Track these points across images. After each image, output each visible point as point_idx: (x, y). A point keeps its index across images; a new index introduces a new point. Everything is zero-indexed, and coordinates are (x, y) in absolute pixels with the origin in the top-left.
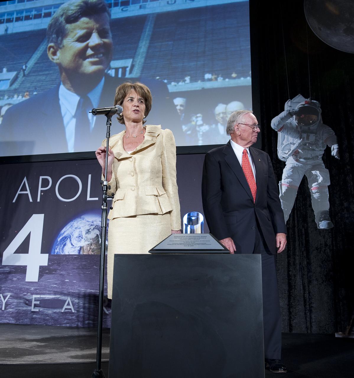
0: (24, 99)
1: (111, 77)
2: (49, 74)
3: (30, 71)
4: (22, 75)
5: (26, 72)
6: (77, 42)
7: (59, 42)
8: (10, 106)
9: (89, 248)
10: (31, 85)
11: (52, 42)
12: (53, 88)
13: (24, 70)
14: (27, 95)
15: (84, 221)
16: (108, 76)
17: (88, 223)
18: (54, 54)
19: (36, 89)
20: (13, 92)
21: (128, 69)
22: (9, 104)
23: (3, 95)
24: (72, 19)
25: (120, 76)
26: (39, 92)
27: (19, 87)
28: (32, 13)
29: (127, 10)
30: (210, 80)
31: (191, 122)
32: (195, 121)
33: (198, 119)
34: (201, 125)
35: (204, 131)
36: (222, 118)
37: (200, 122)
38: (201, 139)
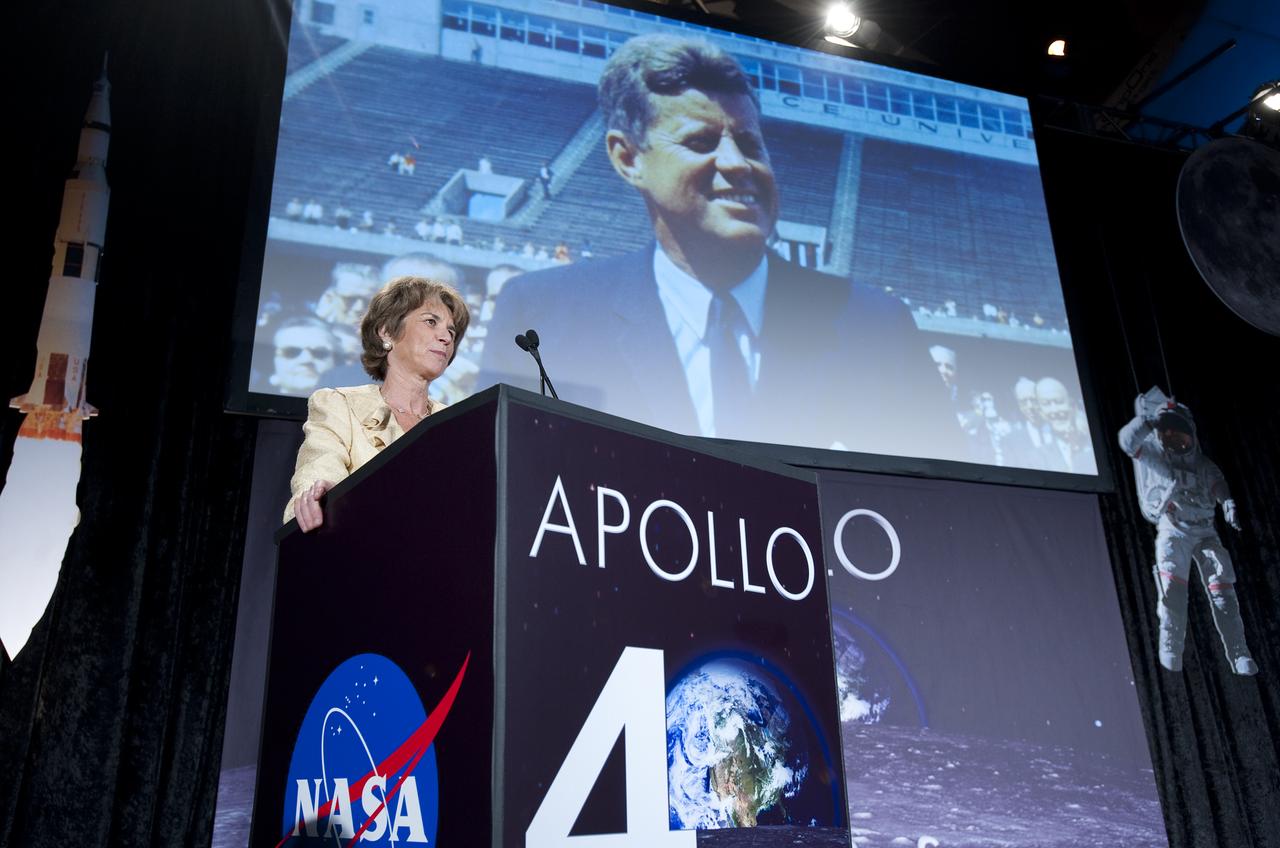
0: (555, 262)
1: (782, 260)
2: (618, 210)
3: (564, 189)
4: (542, 194)
5: (553, 189)
6: (684, 148)
7: (637, 133)
8: (516, 274)
10: (571, 228)
11: (616, 126)
12: (635, 251)
13: (545, 182)
14: (562, 252)
16: (774, 256)
18: (628, 159)
19: (587, 242)
20: (520, 236)
21: (820, 251)
22: (512, 268)
23: (487, 236)
24: (663, 83)
25: (803, 262)
26: (599, 255)
27: (534, 225)
28: (549, 30)
29: (796, 106)
30: (995, 320)
31: (972, 407)
32: (981, 407)
33: (986, 405)
34: (994, 420)
35: (1003, 434)
36: (1033, 410)
37: (991, 413)
38: (998, 450)
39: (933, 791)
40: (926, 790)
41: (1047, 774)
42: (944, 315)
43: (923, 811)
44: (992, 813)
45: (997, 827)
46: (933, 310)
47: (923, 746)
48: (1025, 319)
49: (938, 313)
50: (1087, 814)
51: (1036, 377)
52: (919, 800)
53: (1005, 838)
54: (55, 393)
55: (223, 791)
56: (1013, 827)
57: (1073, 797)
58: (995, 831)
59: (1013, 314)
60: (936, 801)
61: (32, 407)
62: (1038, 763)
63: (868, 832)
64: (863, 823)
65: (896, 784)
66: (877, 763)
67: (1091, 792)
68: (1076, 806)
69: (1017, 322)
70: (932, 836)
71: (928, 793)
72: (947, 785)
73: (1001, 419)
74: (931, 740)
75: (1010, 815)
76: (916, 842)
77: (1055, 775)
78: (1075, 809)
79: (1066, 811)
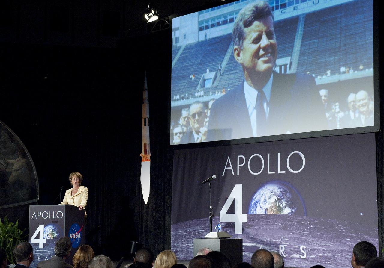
0: (222, 94)
1: (277, 73)
2: (236, 73)
3: (224, 71)
4: (219, 74)
5: (222, 72)
6: (253, 44)
7: (241, 44)
8: (214, 101)
9: (271, 209)
10: (226, 82)
11: (236, 44)
12: (240, 84)
13: (220, 70)
14: (224, 91)
15: (267, 190)
16: (275, 72)
17: (269, 191)
18: (238, 55)
19: (229, 86)
20: (215, 89)
21: (288, 66)
22: (213, 99)
23: (209, 92)
24: (248, 23)
25: (283, 72)
26: (232, 89)
27: (218, 85)
28: (221, 19)
29: (285, 12)
30: (344, 73)
31: (331, 110)
32: (334, 109)
33: (336, 107)
34: (339, 112)
35: (341, 117)
36: (353, 105)
37: (338, 110)
38: (338, 124)
39: (306, 234)
40: (304, 233)
41: (341, 229)
42: (326, 77)
43: (303, 239)
44: (322, 240)
45: (323, 244)
46: (322, 76)
47: (305, 221)
48: (356, 68)
49: (324, 77)
50: (352, 242)
51: (356, 92)
52: (301, 236)
53: (325, 248)
54: (146, 153)
55: (172, 229)
56: (328, 245)
57: (349, 237)
58: (322, 245)
59: (351, 68)
60: (307, 236)
61: (143, 155)
62: (339, 226)
63: (288, 244)
64: (287, 241)
65: (296, 231)
66: (292, 226)
67: (355, 235)
68: (349, 239)
69: (353, 71)
70: (304, 246)
71: (304, 234)
72: (310, 232)
73: (341, 111)
74: (307, 219)
75: (328, 241)
76: (300, 247)
77: (344, 230)
78: (348, 241)
79: (346, 241)
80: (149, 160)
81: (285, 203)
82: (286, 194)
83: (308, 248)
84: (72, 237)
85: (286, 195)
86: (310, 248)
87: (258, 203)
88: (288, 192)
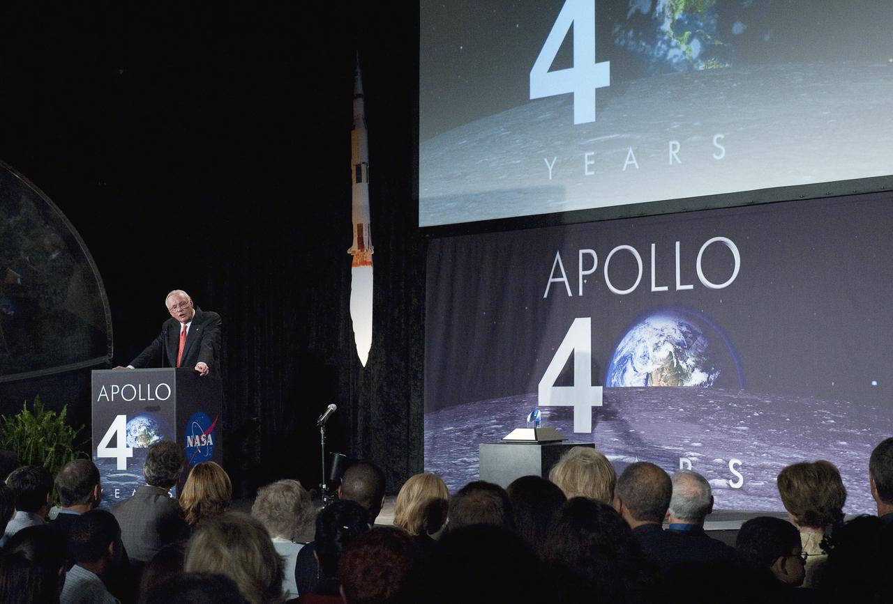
9: (659, 375)
15: (649, 329)
17: (655, 332)
39: (743, 431)
40: (738, 430)
41: (825, 420)
43: (735, 443)
44: (781, 446)
45: (783, 455)
47: (739, 401)
50: (852, 449)
52: (732, 436)
54: (361, 246)
56: (794, 456)
57: (844, 437)
60: (744, 437)
61: (354, 252)
62: (821, 413)
63: (699, 455)
64: (697, 449)
65: (718, 426)
66: (708, 413)
67: (859, 433)
68: (844, 443)
70: (738, 459)
71: (739, 432)
72: (752, 427)
74: (744, 397)
75: (793, 448)
76: (728, 462)
77: (833, 421)
78: (843, 446)
79: (836, 446)
80: (370, 263)
81: (694, 359)
82: (694, 338)
83: (747, 463)
84: (194, 444)
85: (694, 341)
86: (753, 465)
87: (630, 361)
88: (699, 334)
